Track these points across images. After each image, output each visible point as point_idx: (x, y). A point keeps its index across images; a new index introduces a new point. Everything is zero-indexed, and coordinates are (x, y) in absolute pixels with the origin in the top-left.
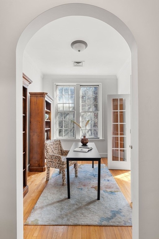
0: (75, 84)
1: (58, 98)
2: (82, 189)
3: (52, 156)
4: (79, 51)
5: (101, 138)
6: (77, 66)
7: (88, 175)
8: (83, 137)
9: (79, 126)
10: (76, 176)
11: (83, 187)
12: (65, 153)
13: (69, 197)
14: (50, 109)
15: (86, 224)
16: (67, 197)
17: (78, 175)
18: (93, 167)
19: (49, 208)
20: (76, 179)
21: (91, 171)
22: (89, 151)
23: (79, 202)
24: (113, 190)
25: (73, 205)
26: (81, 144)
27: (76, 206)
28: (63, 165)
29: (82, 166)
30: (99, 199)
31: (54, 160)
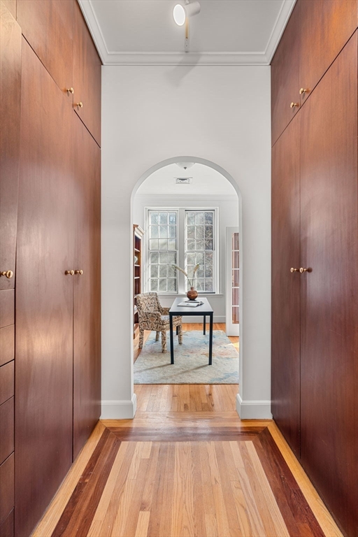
0: (178, 208)
1: (150, 229)
2: (188, 356)
3: (147, 314)
4: (185, 168)
5: (217, 293)
6: (181, 183)
7: (197, 343)
8: (190, 290)
9: (184, 273)
10: (180, 344)
11: (189, 354)
12: (165, 311)
13: (172, 363)
14: (139, 249)
15: (194, 382)
16: (170, 363)
17: (183, 342)
18: (204, 334)
19: (148, 371)
20: (181, 347)
21: (202, 338)
22: (198, 305)
23: (185, 367)
24: (230, 356)
25: (178, 369)
26: (187, 299)
27: (182, 370)
28: (163, 325)
29: (188, 333)
30: (210, 364)
31: (149, 320)
